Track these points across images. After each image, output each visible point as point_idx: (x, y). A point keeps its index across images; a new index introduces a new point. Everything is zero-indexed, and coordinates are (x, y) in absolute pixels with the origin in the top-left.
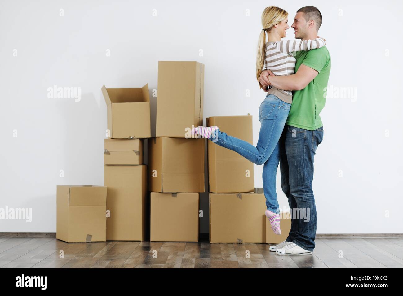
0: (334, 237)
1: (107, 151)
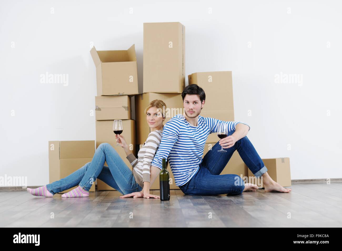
0: (308, 182)
1: (98, 108)
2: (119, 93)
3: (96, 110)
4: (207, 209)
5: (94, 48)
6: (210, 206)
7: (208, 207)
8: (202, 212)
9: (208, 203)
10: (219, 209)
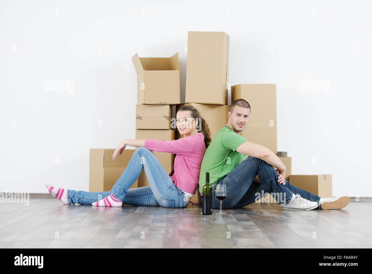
1: (139, 116)
2: (161, 102)
3: (136, 118)
4: (252, 226)
5: (137, 55)
6: (254, 223)
7: (252, 223)
8: (248, 229)
9: (251, 219)
10: (264, 226)
